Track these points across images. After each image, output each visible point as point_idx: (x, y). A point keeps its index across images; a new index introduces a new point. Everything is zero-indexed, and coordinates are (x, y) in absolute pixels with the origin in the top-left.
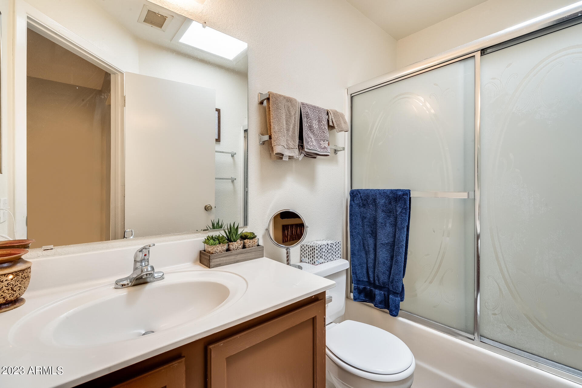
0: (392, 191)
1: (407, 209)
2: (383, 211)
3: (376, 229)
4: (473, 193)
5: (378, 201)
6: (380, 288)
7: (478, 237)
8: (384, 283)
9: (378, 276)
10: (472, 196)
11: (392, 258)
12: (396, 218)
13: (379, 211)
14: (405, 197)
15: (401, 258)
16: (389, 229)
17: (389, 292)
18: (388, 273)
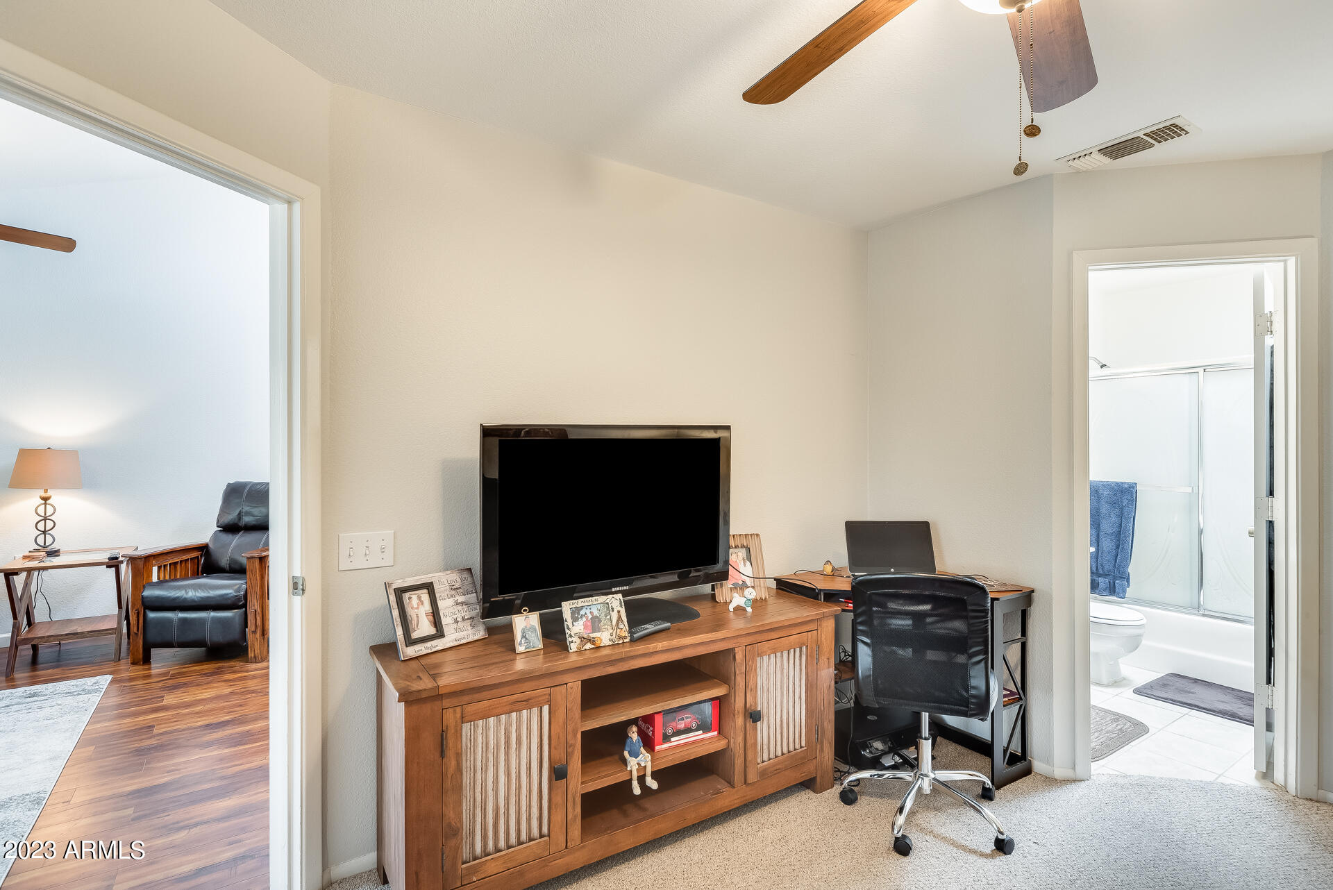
0: (1117, 484)
1: (1133, 500)
2: (1107, 502)
3: (1099, 519)
4: (1197, 488)
5: (1101, 492)
6: (1105, 576)
7: (1201, 532)
8: (1109, 571)
9: (1102, 565)
10: (1196, 490)
11: (1118, 547)
12: (1122, 509)
13: (1103, 502)
14: (1132, 489)
15: (1128, 546)
16: (1114, 519)
17: (1115, 578)
18: (1113, 561)
